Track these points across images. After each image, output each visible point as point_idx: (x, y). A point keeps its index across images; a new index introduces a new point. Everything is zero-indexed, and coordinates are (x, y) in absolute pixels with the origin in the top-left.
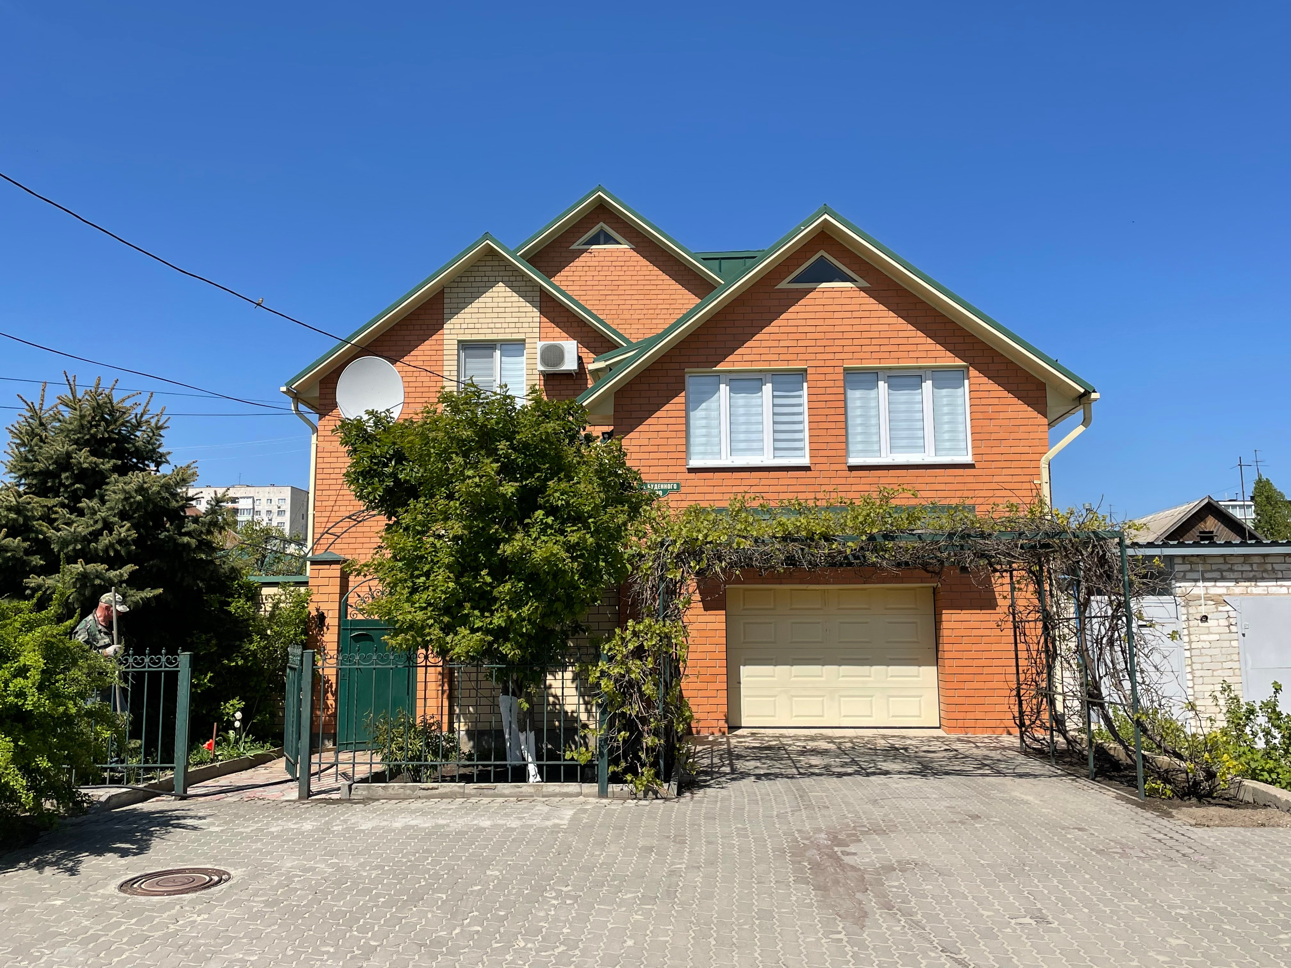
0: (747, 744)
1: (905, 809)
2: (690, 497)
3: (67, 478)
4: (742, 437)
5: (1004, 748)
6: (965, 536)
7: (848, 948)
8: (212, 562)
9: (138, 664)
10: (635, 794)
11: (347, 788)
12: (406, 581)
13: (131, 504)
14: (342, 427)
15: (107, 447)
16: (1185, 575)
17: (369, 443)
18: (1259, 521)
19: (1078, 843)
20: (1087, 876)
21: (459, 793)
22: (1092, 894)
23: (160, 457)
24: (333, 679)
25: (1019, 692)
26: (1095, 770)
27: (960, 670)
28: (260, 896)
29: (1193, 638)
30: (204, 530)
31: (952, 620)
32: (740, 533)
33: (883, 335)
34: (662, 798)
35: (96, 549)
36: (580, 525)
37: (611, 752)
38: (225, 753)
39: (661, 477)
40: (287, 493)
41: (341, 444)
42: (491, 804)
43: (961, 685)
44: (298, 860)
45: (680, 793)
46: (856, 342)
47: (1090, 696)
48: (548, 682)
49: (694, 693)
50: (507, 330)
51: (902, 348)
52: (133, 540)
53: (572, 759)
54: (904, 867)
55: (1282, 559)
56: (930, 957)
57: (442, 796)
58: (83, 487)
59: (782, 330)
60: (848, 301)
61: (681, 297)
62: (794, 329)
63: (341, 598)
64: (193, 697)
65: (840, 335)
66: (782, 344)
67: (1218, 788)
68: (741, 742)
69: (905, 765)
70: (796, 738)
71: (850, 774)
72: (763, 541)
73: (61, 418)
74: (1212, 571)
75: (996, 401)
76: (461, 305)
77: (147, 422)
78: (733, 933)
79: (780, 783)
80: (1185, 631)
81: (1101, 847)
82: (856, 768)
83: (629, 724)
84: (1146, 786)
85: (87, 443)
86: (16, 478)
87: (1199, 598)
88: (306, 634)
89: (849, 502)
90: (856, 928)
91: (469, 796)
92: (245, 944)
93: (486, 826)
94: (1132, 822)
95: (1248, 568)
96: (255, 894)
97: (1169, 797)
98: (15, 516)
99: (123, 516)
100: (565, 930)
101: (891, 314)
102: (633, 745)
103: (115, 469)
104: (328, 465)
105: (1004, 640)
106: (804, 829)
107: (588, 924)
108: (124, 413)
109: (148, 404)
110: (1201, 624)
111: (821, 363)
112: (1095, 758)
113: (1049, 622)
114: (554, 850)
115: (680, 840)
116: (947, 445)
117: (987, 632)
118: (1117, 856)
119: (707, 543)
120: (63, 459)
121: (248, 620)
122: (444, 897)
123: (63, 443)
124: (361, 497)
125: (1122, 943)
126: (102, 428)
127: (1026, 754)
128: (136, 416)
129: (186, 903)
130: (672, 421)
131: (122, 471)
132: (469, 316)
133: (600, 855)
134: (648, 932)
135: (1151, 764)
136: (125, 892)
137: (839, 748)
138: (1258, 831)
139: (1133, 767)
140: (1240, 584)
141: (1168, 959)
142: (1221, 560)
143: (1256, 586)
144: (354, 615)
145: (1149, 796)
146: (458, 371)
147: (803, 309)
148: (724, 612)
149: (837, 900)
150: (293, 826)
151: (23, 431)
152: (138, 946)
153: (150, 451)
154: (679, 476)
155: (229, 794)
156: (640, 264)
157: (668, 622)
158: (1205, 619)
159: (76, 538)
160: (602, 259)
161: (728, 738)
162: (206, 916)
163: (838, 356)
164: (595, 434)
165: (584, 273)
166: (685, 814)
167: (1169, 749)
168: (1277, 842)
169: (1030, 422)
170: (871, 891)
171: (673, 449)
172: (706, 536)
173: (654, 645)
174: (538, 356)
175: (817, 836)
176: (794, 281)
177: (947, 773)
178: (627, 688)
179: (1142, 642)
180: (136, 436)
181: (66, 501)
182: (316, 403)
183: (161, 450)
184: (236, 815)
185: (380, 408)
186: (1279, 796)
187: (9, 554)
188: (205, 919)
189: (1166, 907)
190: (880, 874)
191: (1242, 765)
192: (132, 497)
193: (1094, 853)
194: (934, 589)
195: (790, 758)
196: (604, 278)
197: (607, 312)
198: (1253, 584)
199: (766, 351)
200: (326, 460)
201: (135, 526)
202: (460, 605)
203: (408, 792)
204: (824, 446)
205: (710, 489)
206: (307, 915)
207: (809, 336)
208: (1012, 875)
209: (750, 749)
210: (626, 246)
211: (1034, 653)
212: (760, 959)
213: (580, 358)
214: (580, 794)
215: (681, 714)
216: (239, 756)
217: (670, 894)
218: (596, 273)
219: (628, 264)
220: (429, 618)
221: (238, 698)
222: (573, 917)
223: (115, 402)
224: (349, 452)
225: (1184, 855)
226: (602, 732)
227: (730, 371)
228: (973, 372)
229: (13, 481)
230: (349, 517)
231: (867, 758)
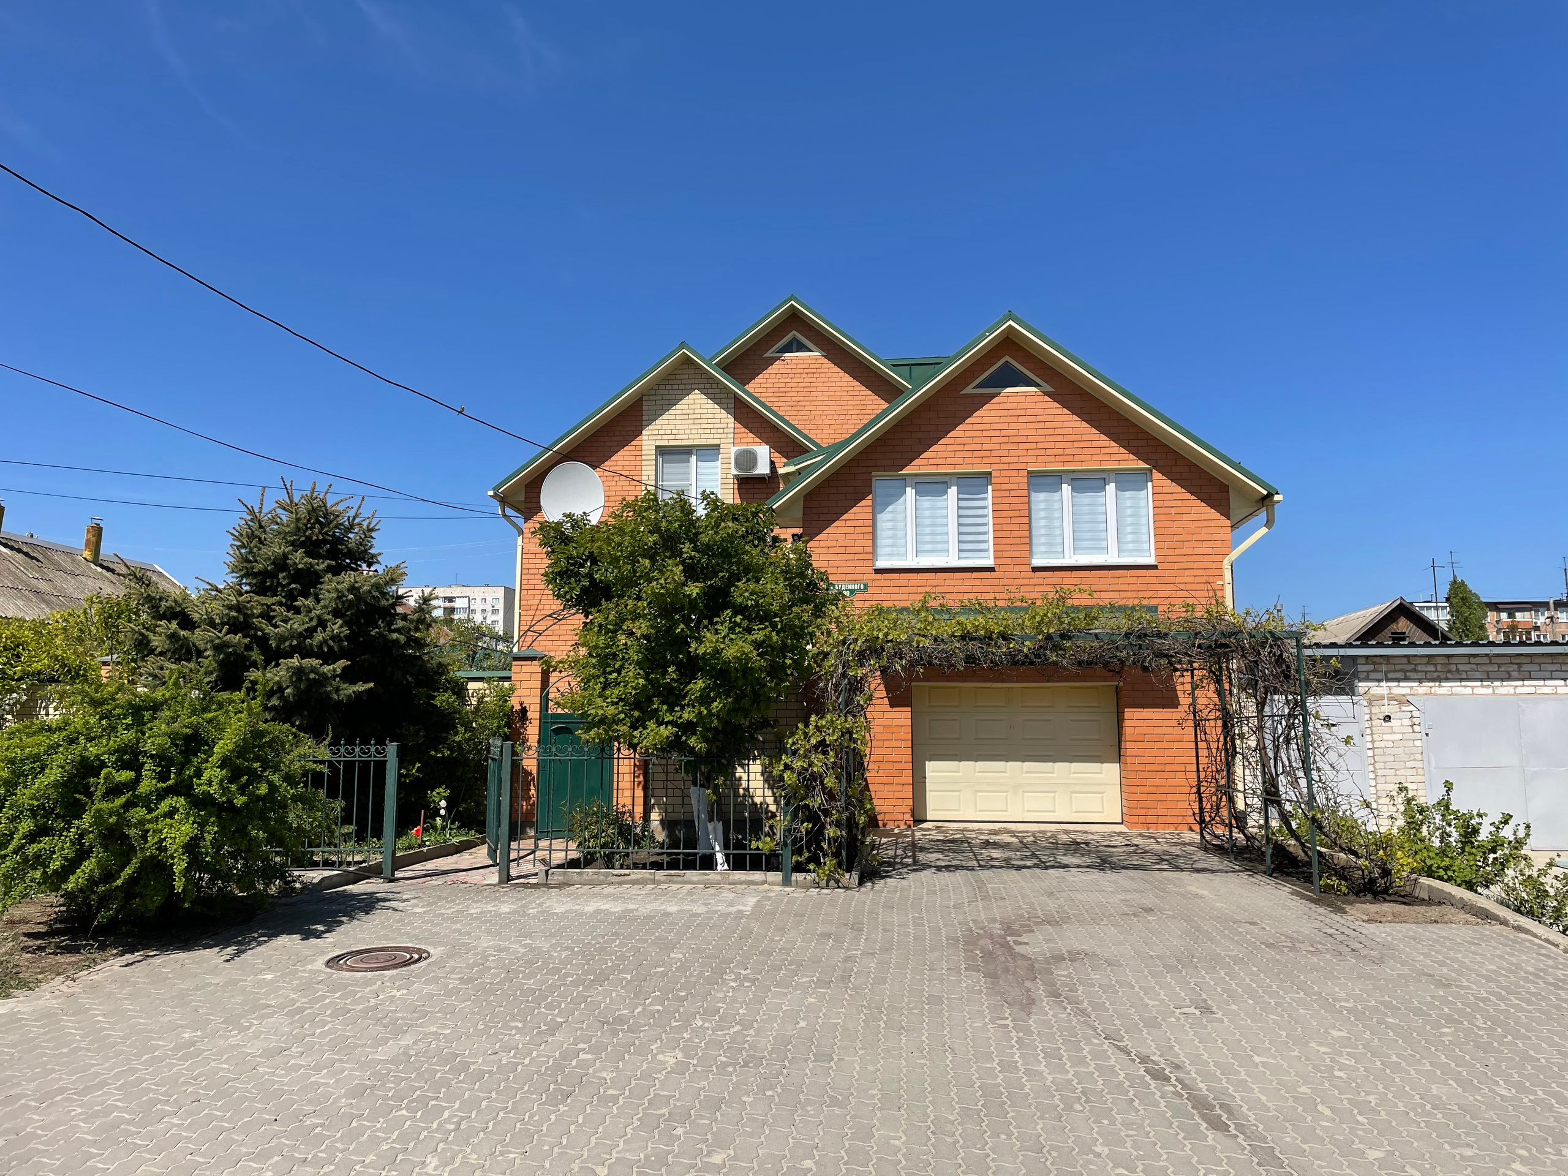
0: (931, 837)
1: (1080, 901)
2: (876, 597)
3: (284, 578)
4: (928, 538)
5: (1185, 844)
6: (1142, 636)
7: (1014, 1034)
8: (420, 657)
9: (349, 753)
10: (818, 883)
11: (544, 873)
12: (598, 677)
13: (343, 603)
14: (541, 529)
15: (322, 548)
16: (1368, 675)
17: (566, 545)
18: (1454, 623)
19: (1248, 937)
20: (1255, 969)
21: (650, 879)
22: (1258, 986)
23: (372, 558)
24: (534, 771)
25: (1199, 789)
26: (1272, 866)
27: (1141, 767)
28: (456, 974)
29: (1376, 737)
30: (412, 627)
31: (1136, 719)
32: (921, 632)
33: (1067, 438)
34: (844, 888)
35: (311, 645)
36: (767, 623)
37: (794, 842)
38: (433, 839)
39: (848, 577)
40: (500, 592)
41: (540, 545)
42: (679, 891)
43: (1143, 782)
44: (494, 940)
45: (861, 883)
46: (1040, 445)
47: (1268, 793)
48: (737, 775)
49: (881, 787)
50: (703, 436)
51: (1085, 451)
52: (345, 636)
53: (758, 848)
54: (1074, 956)
55: (1466, 660)
56: (1092, 1044)
57: (634, 882)
58: (299, 587)
59: (968, 434)
60: (1032, 405)
61: (871, 402)
62: (979, 434)
63: (542, 693)
64: (401, 786)
65: (1024, 439)
66: (967, 447)
67: (1394, 885)
68: (926, 835)
69: (1084, 859)
70: (980, 832)
71: (1029, 867)
72: (943, 640)
73: (279, 520)
74: (1396, 671)
75: (1179, 503)
76: (658, 412)
77: (359, 524)
78: (903, 1017)
79: (960, 875)
80: (1368, 731)
81: (1271, 941)
82: (1035, 861)
83: (812, 816)
84: (1321, 882)
85: (302, 545)
86: (237, 577)
87: (1382, 698)
88: (509, 726)
89: (1030, 602)
90: (1023, 1015)
91: (659, 883)
92: (440, 1018)
93: (672, 911)
94: (1304, 916)
95: (1432, 668)
96: (452, 972)
97: (1344, 894)
98: (236, 614)
99: (337, 613)
100: (741, 1011)
101: (1075, 418)
102: (816, 836)
103: (329, 569)
104: (533, 566)
105: (1186, 738)
106: (979, 919)
107: (764, 1006)
108: (338, 516)
109: (360, 507)
110: (1384, 724)
111: (1006, 467)
112: (1272, 855)
113: (1227, 721)
114: (736, 935)
115: (857, 928)
116: (1131, 546)
117: (1170, 730)
118: (1286, 950)
119: (888, 641)
120: (281, 559)
121: (454, 712)
122: (629, 977)
123: (280, 545)
124: (559, 597)
125: (1284, 1034)
126: (317, 530)
127: (1206, 850)
128: (349, 519)
129: (386, 979)
130: (860, 523)
131: (336, 571)
132: (666, 422)
133: (779, 941)
134: (821, 1015)
135: (1327, 860)
136: (331, 967)
137: (1021, 842)
138: (1431, 927)
139: (1309, 864)
140: (1424, 684)
141: (1330, 1050)
142: (1405, 661)
143: (1440, 686)
144: (553, 709)
145: (1324, 892)
146: (656, 476)
147: (987, 413)
148: (909, 709)
149: (1006, 987)
150: (491, 909)
151: (244, 533)
152: (340, 1018)
153: (362, 552)
154: (866, 577)
155: (434, 878)
156: (831, 370)
157: (850, 718)
158: (1388, 718)
159: (293, 635)
160: (795, 366)
161: (913, 831)
162: (405, 992)
163: (1022, 459)
164: (782, 536)
165: (777, 380)
166: (864, 903)
167: (1344, 846)
168: (1447, 938)
169: (1213, 523)
170: (1040, 979)
171: (860, 550)
172: (886, 635)
173: (836, 740)
174: (732, 461)
175: (991, 926)
176: (979, 386)
177: (1125, 868)
178: (810, 780)
179: (1319, 741)
180: (349, 538)
181: (284, 600)
182: (522, 508)
183: (372, 551)
184: (440, 898)
185: (578, 512)
186: (1453, 893)
187: (231, 650)
188: (403, 995)
189: (1330, 1000)
190: (1049, 964)
191: (1418, 862)
192: (344, 596)
193: (1263, 946)
194: (1117, 687)
195: (972, 851)
196: (796, 385)
197: (799, 418)
198: (1437, 684)
199: (952, 454)
200: (531, 561)
201: (345, 623)
202: (650, 700)
203: (602, 878)
204: (1008, 548)
205: (897, 590)
206: (498, 993)
207: (994, 440)
208: (1180, 967)
209: (934, 841)
210: (818, 354)
211: (1214, 751)
212: (927, 1042)
213: (772, 463)
214: (764, 882)
215: (862, 807)
216: (445, 841)
217: (845, 978)
218: (789, 380)
219: (819, 371)
220: (620, 713)
221: (444, 787)
222: (750, 999)
223: (329, 505)
224: (548, 553)
225: (1353, 950)
226: (786, 823)
227: (916, 475)
228: (1156, 475)
229: (235, 580)
230: (550, 616)
231: (1048, 852)
